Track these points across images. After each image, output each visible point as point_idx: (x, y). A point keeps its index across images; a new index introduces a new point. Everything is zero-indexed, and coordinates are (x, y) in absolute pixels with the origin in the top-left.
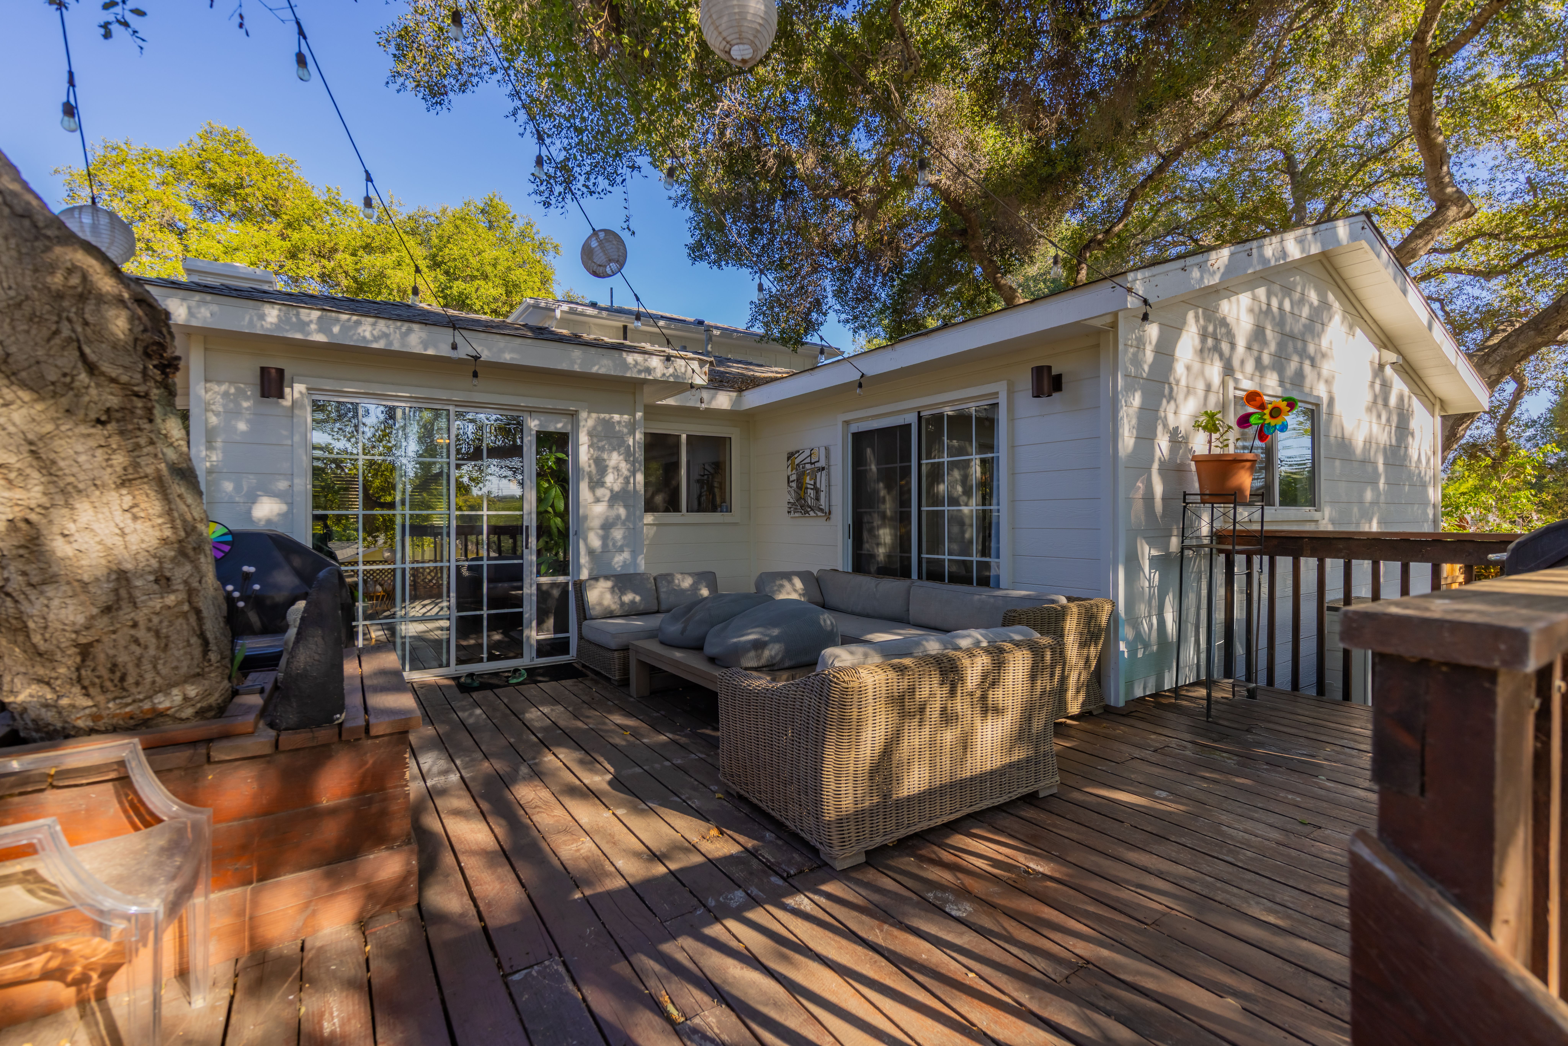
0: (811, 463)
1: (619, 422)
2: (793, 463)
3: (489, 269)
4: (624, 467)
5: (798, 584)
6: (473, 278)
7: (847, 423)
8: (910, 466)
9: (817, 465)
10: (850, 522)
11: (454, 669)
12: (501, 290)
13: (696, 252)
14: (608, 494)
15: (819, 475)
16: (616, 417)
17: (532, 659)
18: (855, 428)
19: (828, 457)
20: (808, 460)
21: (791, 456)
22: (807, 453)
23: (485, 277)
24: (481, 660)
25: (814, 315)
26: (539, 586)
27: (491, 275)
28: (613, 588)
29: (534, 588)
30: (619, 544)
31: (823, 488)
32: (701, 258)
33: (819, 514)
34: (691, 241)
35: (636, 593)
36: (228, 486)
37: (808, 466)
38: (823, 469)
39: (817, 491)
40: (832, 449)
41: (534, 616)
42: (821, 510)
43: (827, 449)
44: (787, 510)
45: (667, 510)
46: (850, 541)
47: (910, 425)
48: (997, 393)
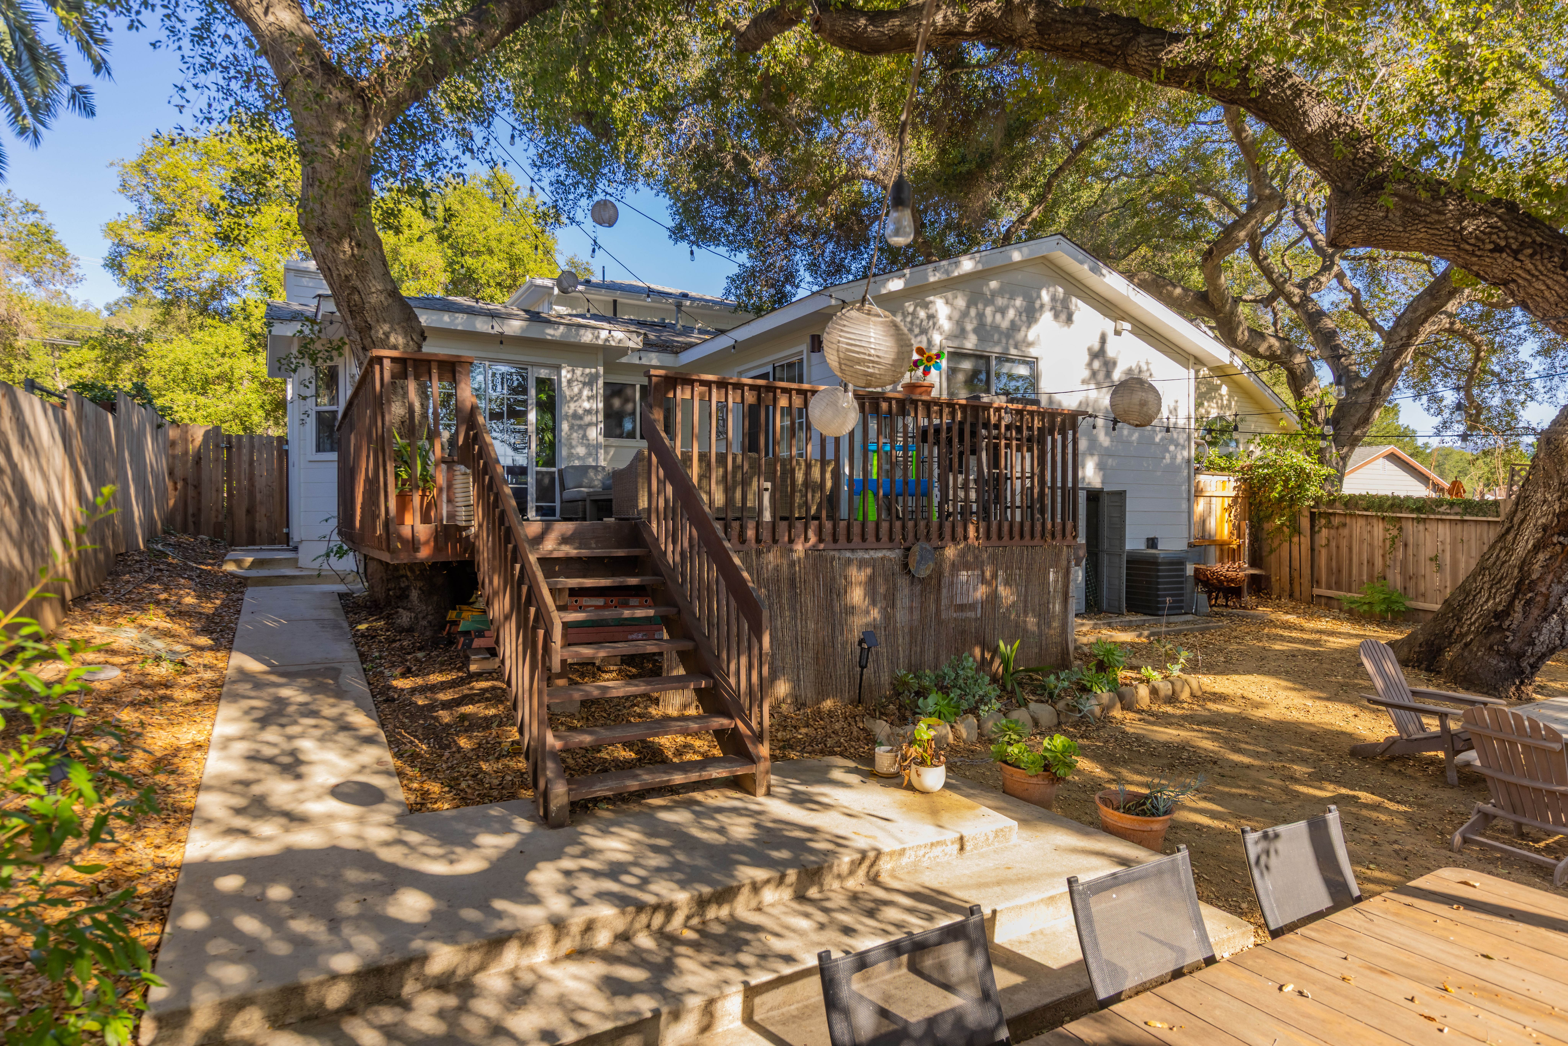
3: (494, 244)
6: (478, 253)
12: (506, 264)
13: (677, 233)
23: (491, 252)
25: (788, 288)
27: (496, 250)
29: (534, 474)
32: (683, 238)
34: (671, 224)
41: (534, 491)
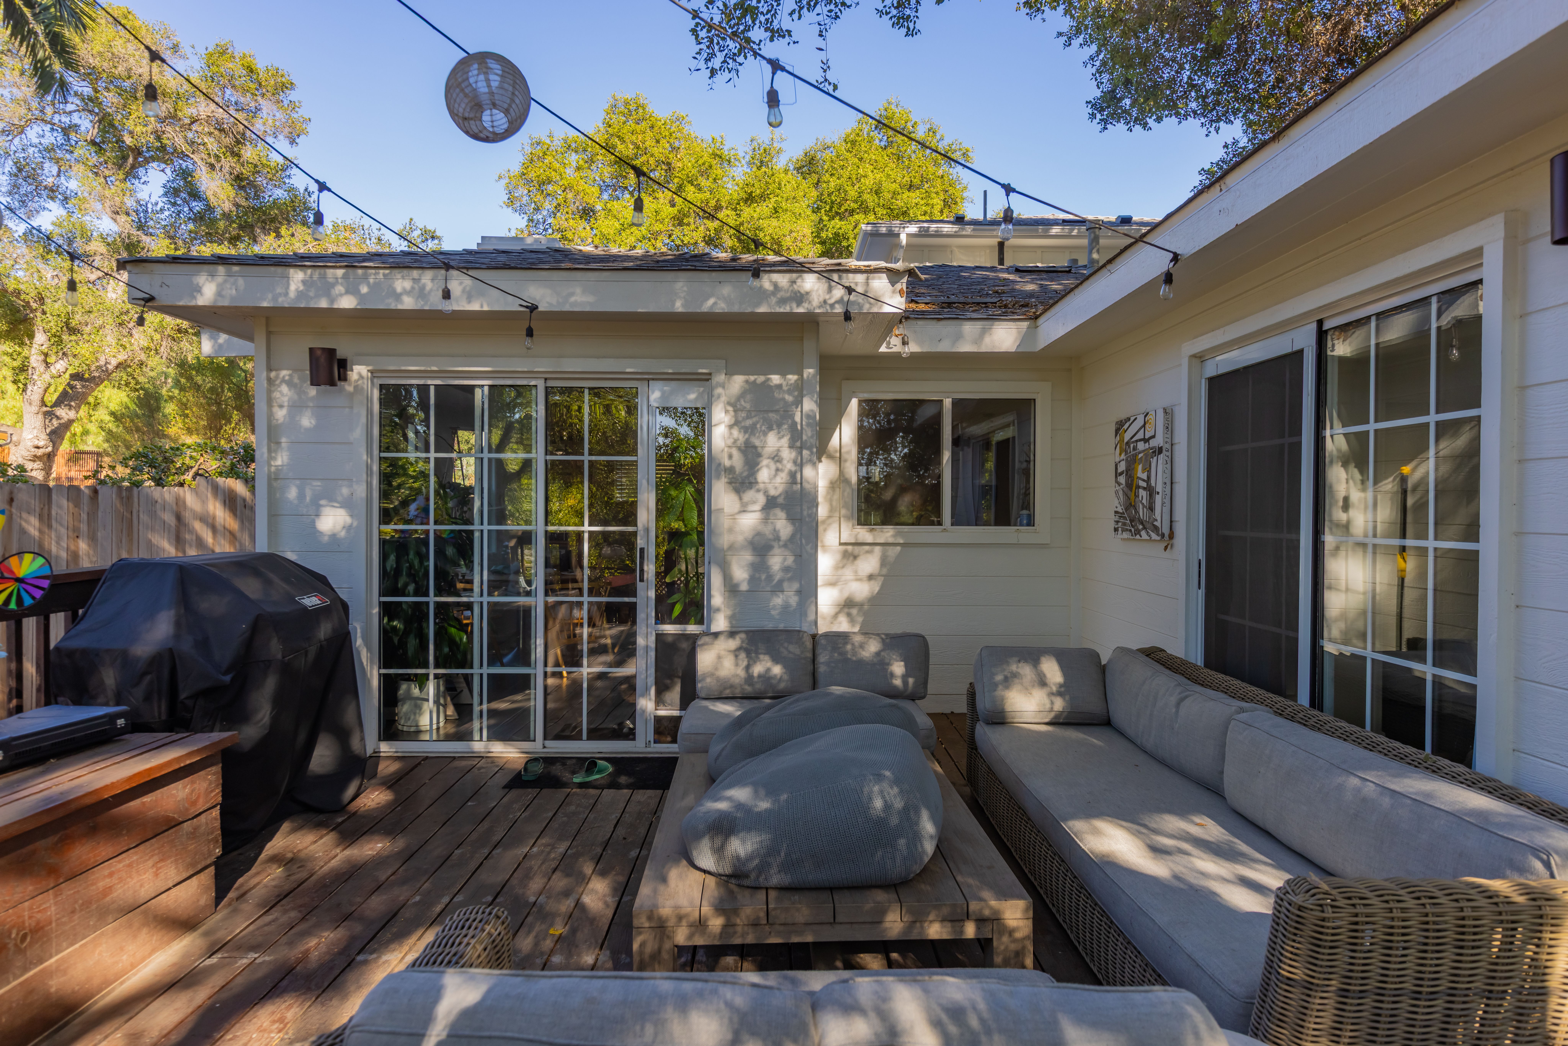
0: (1146, 440)
1: (779, 387)
2: (1122, 440)
4: (788, 455)
5: (1052, 671)
6: (851, 212)
7: (1200, 358)
8: (1300, 443)
9: (1153, 443)
10: (1202, 556)
11: (538, 745)
14: (761, 500)
15: (1154, 461)
16: (776, 379)
17: (647, 744)
18: (1212, 369)
19: (1169, 427)
20: (1140, 435)
21: (1120, 426)
22: (1140, 422)
24: (578, 737)
26: (660, 637)
28: (739, 649)
29: (652, 639)
30: (777, 578)
31: (1159, 488)
33: (1154, 536)
35: (776, 660)
36: (292, 493)
37: (1141, 446)
38: (1160, 450)
39: (1151, 491)
40: (1176, 410)
41: (651, 680)
42: (1156, 529)
43: (1168, 413)
44: (1112, 525)
45: (918, 522)
46: (1201, 593)
47: (1300, 352)
48: (1478, 252)
